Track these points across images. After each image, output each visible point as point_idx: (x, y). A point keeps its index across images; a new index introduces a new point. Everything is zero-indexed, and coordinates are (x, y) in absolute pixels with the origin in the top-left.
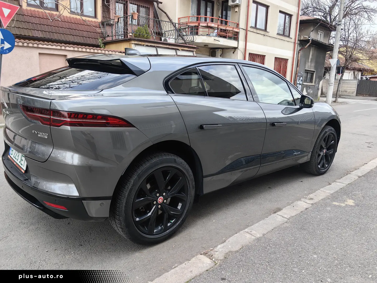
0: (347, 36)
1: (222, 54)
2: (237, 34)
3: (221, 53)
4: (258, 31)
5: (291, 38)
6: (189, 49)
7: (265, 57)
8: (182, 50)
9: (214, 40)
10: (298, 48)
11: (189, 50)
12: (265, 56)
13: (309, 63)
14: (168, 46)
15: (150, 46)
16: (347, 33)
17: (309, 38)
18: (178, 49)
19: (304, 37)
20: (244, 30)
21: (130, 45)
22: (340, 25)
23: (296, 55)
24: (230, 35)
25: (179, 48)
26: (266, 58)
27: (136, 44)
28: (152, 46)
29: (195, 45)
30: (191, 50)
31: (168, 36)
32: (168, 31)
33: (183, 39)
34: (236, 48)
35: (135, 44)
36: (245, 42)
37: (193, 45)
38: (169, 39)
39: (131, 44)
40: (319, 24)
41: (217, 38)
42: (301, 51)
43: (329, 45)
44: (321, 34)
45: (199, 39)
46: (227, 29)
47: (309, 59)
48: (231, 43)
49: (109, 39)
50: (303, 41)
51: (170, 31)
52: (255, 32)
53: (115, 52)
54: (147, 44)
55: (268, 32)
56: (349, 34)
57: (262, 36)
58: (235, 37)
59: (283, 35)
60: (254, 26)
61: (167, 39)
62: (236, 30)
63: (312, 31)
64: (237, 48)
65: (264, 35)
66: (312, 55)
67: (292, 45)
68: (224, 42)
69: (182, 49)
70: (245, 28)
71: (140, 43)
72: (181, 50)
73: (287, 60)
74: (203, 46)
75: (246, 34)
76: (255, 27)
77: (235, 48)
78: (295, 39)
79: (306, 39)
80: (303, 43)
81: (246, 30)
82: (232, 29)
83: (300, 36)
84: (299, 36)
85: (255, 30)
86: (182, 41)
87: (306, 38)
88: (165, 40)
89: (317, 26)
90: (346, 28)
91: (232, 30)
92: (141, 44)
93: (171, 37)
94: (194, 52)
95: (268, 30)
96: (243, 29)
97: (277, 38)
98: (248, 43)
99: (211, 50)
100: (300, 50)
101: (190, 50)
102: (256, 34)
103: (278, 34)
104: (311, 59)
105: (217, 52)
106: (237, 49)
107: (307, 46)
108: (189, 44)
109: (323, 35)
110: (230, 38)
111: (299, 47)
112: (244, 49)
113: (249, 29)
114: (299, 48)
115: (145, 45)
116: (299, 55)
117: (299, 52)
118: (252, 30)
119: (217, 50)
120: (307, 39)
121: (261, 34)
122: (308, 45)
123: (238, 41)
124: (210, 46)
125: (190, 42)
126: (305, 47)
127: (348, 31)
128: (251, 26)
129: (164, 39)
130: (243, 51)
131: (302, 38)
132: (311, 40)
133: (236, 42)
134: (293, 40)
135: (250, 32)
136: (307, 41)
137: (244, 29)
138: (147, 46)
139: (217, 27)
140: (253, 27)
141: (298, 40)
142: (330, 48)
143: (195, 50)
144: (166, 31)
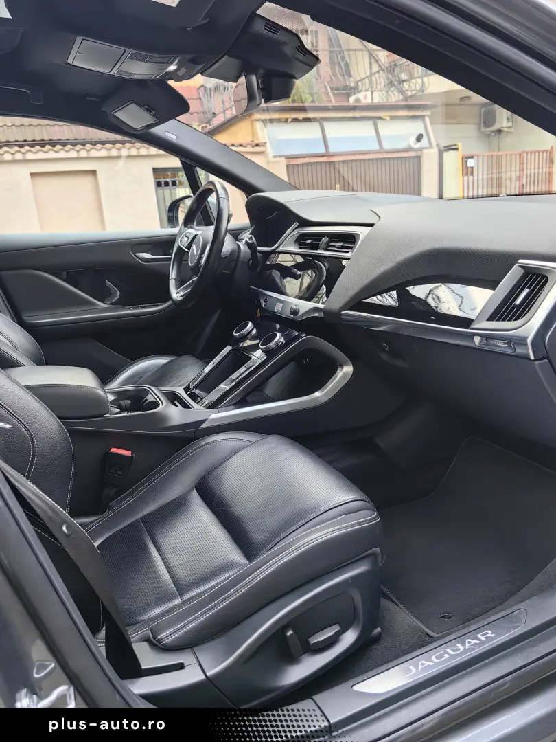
6: (412, 114)
11: (412, 116)
15: (304, 118)
18: (380, 118)
21: (252, 125)
25: (382, 114)
27: (266, 121)
28: (310, 118)
29: (427, 101)
30: (418, 113)
33: (399, 89)
38: (365, 98)
39: (254, 123)
51: (364, 79)
54: (294, 116)
69: (390, 115)
71: (278, 116)
72: (388, 119)
92: (279, 119)
94: (427, 119)
99: (482, 110)
105: (497, 111)
115: (289, 120)
124: (475, 99)
125: (414, 94)
138: (296, 120)
143: (428, 113)
144: (359, 78)
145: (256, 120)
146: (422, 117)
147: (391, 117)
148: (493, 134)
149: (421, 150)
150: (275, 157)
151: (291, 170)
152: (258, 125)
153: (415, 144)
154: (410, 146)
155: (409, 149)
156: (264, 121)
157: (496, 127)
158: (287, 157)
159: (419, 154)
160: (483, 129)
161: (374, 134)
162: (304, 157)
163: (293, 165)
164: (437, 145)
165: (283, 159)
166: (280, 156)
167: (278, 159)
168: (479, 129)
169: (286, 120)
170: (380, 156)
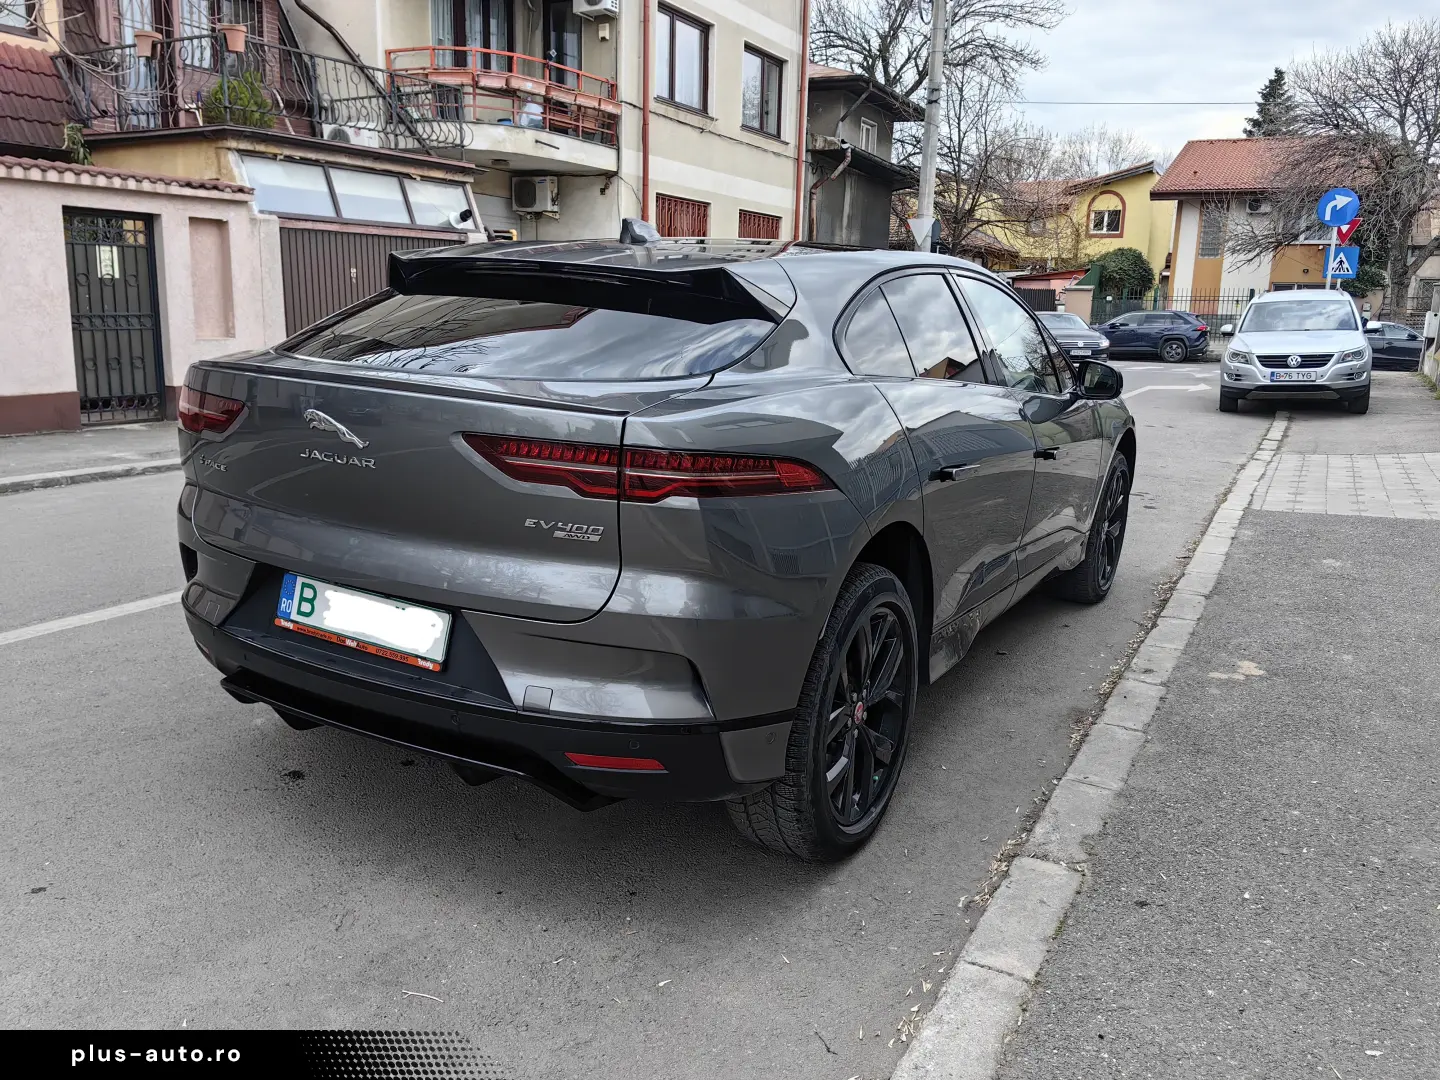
0: (955, 138)
1: (558, 194)
2: (612, 122)
3: (556, 191)
4: (683, 116)
5: (788, 144)
6: (449, 177)
7: (709, 208)
8: (424, 178)
9: (537, 141)
10: (808, 179)
11: (450, 180)
12: (709, 204)
13: (844, 231)
14: (368, 164)
15: (301, 158)
16: (955, 132)
17: (845, 146)
18: (409, 176)
19: (826, 140)
20: (637, 110)
21: (219, 156)
22: (936, 101)
23: (805, 201)
24: (590, 125)
25: (411, 171)
26: (713, 212)
27: (243, 153)
28: (310, 160)
29: (469, 162)
30: (457, 178)
31: (349, 118)
32: (348, 100)
33: (413, 133)
34: (613, 176)
35: (239, 151)
36: (642, 154)
37: (461, 160)
38: (357, 134)
39: (223, 152)
40: (864, 96)
41: (545, 136)
42: (818, 191)
43: (903, 171)
44: (868, 130)
45: (484, 139)
46: (578, 102)
47: (842, 217)
48: (596, 156)
49: (106, 126)
50: (822, 152)
51: (362, 98)
52: (671, 119)
53: (166, 184)
54: (287, 152)
55: (712, 119)
56: (962, 135)
57: (695, 134)
58: (607, 131)
59: (761, 131)
60: (665, 94)
61: (350, 132)
62: (610, 108)
63: (843, 120)
64: (615, 174)
65: (702, 130)
66: (852, 205)
67: (789, 167)
68: (571, 151)
69: (421, 174)
70: (639, 100)
71: (261, 148)
72: (418, 178)
73: (779, 219)
74: (490, 163)
75: (645, 125)
76: (670, 100)
77: (608, 177)
78: (799, 148)
79: (832, 148)
80: (823, 161)
81: (644, 110)
82: (596, 105)
83: (812, 135)
84: (809, 136)
85: (671, 112)
86: (411, 144)
87: (832, 143)
88: (339, 134)
89: (858, 102)
90: (952, 114)
91: (597, 107)
92: (263, 153)
93: (361, 124)
94: (468, 187)
95: (712, 112)
96: (631, 104)
97: (741, 143)
98: (651, 158)
99: (514, 180)
100: (815, 186)
101: (451, 178)
102: (676, 124)
103: (745, 127)
104: (849, 216)
105: (538, 186)
106: (615, 180)
107: (837, 173)
108: (440, 156)
109: (874, 133)
110: (588, 136)
111: (810, 176)
112: (638, 177)
113: (653, 105)
114: (812, 180)
115: (279, 157)
116: (814, 203)
117: (811, 194)
118: (662, 109)
119: (537, 179)
120: (836, 147)
121: (692, 126)
122: (841, 168)
123: (618, 150)
124: (514, 165)
125: (446, 148)
126: (833, 176)
127: (959, 124)
128: (658, 97)
129: (335, 129)
130: (637, 185)
131: (820, 145)
132: (850, 150)
133: (611, 153)
134: (791, 151)
135: (656, 117)
136: (837, 155)
137: (635, 106)
138: (289, 159)
139: (543, 93)
140: (662, 98)
141: (807, 151)
142: (905, 179)
143: (471, 180)
144: (338, 98)
145: (229, 149)
146: (463, 184)
147: (421, 176)
148: (528, 217)
149: (464, 232)
150: (261, 212)
151: (286, 236)
152: (232, 157)
153: (458, 223)
154: (450, 224)
155: (448, 229)
156: (240, 152)
157: (537, 208)
158: (282, 217)
159: (463, 238)
160: (515, 207)
161: (400, 197)
162: (306, 220)
163: (289, 229)
164: (486, 230)
165: (275, 217)
166: (271, 213)
167: (267, 217)
168: (509, 205)
169: (274, 157)
170: (413, 234)
